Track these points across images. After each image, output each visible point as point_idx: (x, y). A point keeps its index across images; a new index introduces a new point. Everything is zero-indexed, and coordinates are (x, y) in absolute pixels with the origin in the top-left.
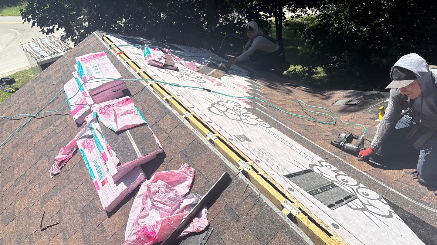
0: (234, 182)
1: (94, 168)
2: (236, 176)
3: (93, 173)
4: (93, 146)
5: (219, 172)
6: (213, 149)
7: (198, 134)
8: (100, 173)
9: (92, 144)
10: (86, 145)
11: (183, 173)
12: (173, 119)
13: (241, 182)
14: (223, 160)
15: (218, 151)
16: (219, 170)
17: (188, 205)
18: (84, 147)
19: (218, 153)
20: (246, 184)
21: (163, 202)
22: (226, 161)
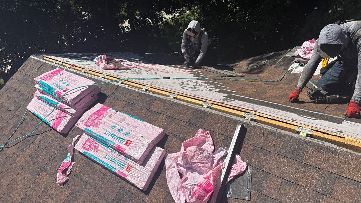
0: (249, 129)
1: (110, 162)
2: (249, 125)
3: (111, 166)
4: (97, 145)
5: (232, 126)
6: (216, 112)
7: (194, 106)
8: (119, 163)
9: (95, 144)
10: (88, 147)
11: (202, 137)
12: (162, 102)
13: (255, 127)
14: (230, 117)
15: (221, 112)
16: (231, 125)
17: (221, 158)
18: (88, 150)
19: (222, 114)
20: (261, 127)
21: (202, 161)
22: (233, 117)
